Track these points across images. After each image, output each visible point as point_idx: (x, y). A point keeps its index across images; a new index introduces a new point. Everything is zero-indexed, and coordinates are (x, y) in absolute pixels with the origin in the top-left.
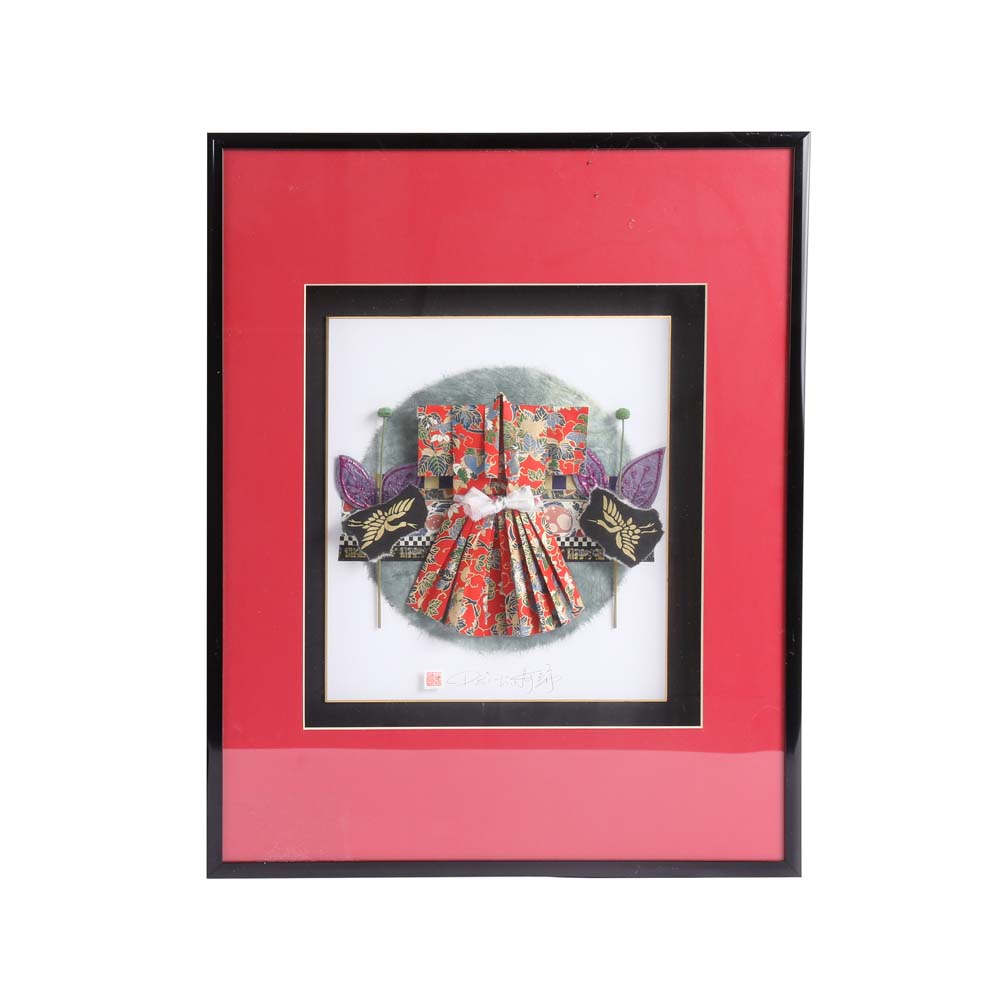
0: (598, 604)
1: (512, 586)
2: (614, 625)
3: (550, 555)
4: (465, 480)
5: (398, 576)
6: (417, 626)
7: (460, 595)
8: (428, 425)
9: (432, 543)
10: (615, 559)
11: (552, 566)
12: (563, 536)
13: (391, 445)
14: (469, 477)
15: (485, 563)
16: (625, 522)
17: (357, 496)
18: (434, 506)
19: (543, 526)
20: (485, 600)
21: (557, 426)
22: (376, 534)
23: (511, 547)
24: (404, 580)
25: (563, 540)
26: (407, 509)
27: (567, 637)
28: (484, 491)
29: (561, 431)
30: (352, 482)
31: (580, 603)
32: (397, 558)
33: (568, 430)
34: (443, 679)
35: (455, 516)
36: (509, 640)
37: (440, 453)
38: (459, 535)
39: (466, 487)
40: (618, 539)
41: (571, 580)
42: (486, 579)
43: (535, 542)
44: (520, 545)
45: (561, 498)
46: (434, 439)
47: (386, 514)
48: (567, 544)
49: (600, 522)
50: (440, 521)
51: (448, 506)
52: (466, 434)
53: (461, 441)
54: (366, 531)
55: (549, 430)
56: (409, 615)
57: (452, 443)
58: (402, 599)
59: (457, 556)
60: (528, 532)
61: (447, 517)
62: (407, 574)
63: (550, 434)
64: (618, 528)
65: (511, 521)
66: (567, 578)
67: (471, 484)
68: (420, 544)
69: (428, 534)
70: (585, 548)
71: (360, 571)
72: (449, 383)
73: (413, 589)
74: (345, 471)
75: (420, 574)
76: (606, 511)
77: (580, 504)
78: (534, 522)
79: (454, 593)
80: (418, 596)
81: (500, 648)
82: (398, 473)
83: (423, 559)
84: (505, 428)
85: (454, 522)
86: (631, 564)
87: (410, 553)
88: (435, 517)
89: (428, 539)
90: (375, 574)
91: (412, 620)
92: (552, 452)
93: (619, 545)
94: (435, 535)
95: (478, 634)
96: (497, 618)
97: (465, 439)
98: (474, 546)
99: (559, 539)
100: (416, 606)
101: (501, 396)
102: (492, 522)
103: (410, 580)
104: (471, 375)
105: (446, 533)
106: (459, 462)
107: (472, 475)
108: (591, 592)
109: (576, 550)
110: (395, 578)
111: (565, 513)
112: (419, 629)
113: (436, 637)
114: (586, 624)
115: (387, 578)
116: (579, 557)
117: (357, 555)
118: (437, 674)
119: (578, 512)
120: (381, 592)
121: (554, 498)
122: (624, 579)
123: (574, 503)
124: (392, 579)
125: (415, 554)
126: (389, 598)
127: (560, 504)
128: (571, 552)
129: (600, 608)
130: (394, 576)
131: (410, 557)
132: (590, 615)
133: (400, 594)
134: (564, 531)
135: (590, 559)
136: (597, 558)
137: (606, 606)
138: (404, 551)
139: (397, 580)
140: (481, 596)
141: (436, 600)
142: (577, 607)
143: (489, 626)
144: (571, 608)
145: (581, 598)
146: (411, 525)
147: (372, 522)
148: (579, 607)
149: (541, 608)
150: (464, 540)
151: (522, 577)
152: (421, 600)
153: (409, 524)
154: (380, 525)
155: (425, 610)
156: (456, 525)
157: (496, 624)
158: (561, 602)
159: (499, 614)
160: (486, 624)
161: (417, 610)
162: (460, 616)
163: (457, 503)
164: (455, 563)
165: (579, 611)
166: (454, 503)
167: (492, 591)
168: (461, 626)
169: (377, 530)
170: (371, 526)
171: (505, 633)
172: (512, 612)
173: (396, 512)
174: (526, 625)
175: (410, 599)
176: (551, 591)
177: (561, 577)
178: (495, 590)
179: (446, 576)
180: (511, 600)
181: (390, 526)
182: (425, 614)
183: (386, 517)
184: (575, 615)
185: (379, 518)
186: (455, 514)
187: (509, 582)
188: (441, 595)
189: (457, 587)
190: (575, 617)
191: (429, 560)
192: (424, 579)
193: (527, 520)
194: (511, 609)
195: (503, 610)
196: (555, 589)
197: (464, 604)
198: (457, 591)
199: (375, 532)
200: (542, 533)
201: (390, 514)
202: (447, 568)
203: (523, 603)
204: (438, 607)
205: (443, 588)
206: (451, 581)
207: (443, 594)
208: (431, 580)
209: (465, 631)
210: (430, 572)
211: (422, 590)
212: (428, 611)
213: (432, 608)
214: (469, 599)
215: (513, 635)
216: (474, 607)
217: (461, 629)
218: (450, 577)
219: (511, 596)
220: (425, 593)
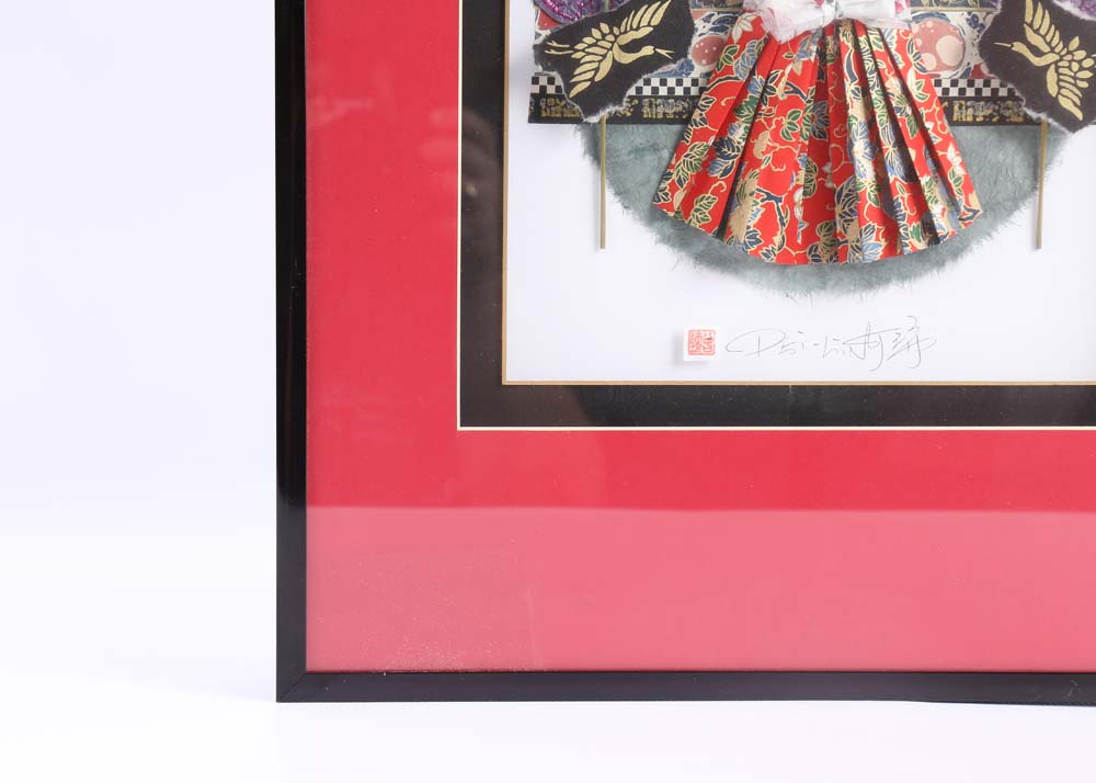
0: (1008, 204)
1: (849, 170)
2: (1037, 244)
3: (923, 111)
5: (638, 152)
6: (673, 245)
7: (752, 184)
9: (702, 90)
10: (1043, 116)
11: (924, 131)
12: (946, 77)
15: (798, 126)
16: (1066, 45)
18: (707, 20)
19: (910, 56)
20: (799, 196)
23: (849, 95)
24: (650, 158)
25: (946, 84)
26: (656, 21)
27: (949, 266)
31: (975, 203)
32: (636, 118)
34: (718, 343)
35: (746, 37)
36: (841, 272)
38: (752, 73)
40: (1051, 77)
41: (959, 159)
42: (801, 158)
43: (893, 84)
44: (865, 90)
45: (945, 4)
47: (616, 30)
48: (954, 92)
49: (1018, 47)
50: (718, 50)
51: (733, 21)
54: (577, 63)
56: (658, 224)
58: (646, 194)
59: (747, 112)
60: (882, 65)
61: (730, 40)
62: (655, 148)
64: (1051, 58)
65: (850, 45)
66: (951, 155)
68: (679, 91)
69: (695, 74)
70: (987, 100)
71: (568, 141)
73: (665, 176)
75: (679, 149)
76: (1031, 25)
77: (981, 15)
78: (893, 48)
79: (740, 183)
80: (674, 189)
81: (823, 286)
83: (684, 119)
85: (742, 48)
86: (1073, 125)
87: (660, 110)
88: (708, 42)
89: (695, 82)
90: (595, 150)
91: (660, 232)
93: (1052, 89)
94: (707, 75)
95: (784, 261)
96: (821, 233)
98: (780, 91)
99: (938, 83)
100: (670, 207)
102: (814, 48)
103: (660, 158)
105: (729, 70)
108: (995, 182)
109: (969, 103)
110: (632, 156)
111: (951, 34)
112: (676, 250)
113: (707, 266)
114: (984, 242)
115: (618, 156)
116: (975, 117)
117: (562, 113)
118: (708, 333)
119: (975, 31)
120: (607, 182)
121: (931, 5)
122: (1058, 158)
123: (969, 13)
124: (626, 158)
125: (670, 112)
126: (621, 193)
127: (942, 16)
128: (960, 108)
129: (1010, 212)
130: (630, 153)
131: (660, 116)
132: (993, 226)
133: (643, 185)
134: (949, 68)
135: (995, 120)
136: (1009, 117)
137: (1023, 208)
138: (650, 105)
139: (637, 159)
140: (791, 188)
141: (707, 196)
142: (969, 210)
143: (804, 246)
144: (958, 210)
145: (977, 194)
146: (663, 52)
147: (590, 46)
148: (972, 210)
149: (902, 207)
150: (761, 81)
151: (868, 150)
152: (680, 196)
153: (659, 50)
154: (604, 52)
155: (687, 214)
156: (747, 54)
157: (818, 243)
158: (939, 198)
159: (824, 223)
160: (799, 241)
161: (671, 214)
162: (751, 224)
163: (750, 11)
164: (744, 125)
165: (971, 218)
166: (744, 12)
167: (812, 180)
168: (752, 243)
169: (600, 61)
170: (589, 54)
171: (834, 259)
172: (848, 218)
173: (635, 26)
174: (873, 241)
175: (660, 194)
176: (922, 176)
177: (940, 153)
178: (817, 178)
179: (726, 150)
180: (847, 196)
181: (623, 54)
182: (687, 222)
183: (616, 37)
184: (965, 225)
185: (603, 39)
186: (745, 34)
187: (843, 162)
188: (716, 185)
189: (747, 170)
190: (963, 227)
191: (695, 121)
192: (686, 156)
193: (881, 44)
194: (845, 213)
195: (832, 215)
196: (929, 174)
197: (759, 201)
198: (747, 178)
199: (595, 65)
200: (907, 67)
201: (623, 29)
202: (729, 135)
203: (868, 199)
204: (711, 208)
205: (721, 172)
206: (735, 159)
207: (720, 185)
208: (698, 157)
209: (760, 252)
210: (697, 143)
211: (682, 176)
212: (691, 217)
213: (700, 210)
214: (767, 193)
215: (848, 261)
216: (778, 207)
217: (753, 249)
218: (733, 151)
219: (848, 187)
220: (687, 182)
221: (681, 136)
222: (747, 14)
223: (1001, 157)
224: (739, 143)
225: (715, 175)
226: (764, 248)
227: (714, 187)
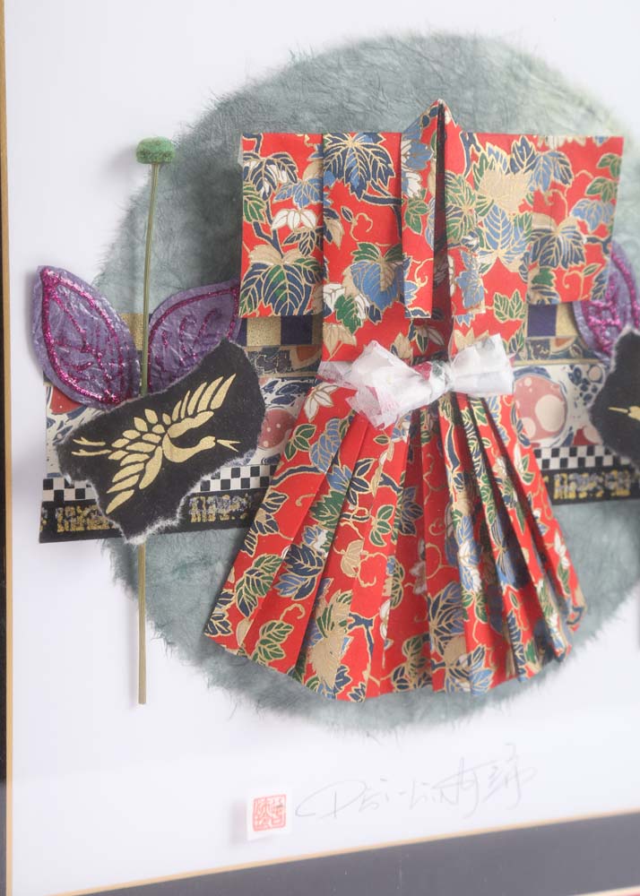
0: (613, 595)
1: (452, 575)
3: (531, 495)
4: (352, 324)
5: (184, 568)
6: (229, 687)
8: (267, 185)
9: (265, 482)
11: (530, 519)
12: (546, 445)
13: (168, 237)
14: (362, 316)
15: (384, 524)
17: (87, 373)
18: (269, 389)
19: (515, 427)
20: (385, 610)
21: (554, 185)
22: (142, 473)
23: (452, 484)
24: (199, 577)
25: (546, 454)
26: (217, 403)
28: (394, 351)
29: (563, 197)
30: (73, 337)
31: (580, 599)
32: (185, 525)
33: (575, 195)
34: (289, 811)
35: (323, 414)
37: (293, 257)
38: (335, 461)
39: (352, 340)
41: (565, 548)
42: (390, 563)
43: (499, 467)
45: (545, 357)
46: (279, 221)
47: (166, 419)
48: (555, 464)
49: (636, 413)
51: (305, 389)
52: (357, 207)
53: (346, 226)
54: (117, 466)
55: (538, 195)
56: (210, 662)
57: (322, 230)
58: (195, 624)
59: (330, 512)
61: (302, 416)
62: (206, 562)
63: (538, 204)
65: (449, 420)
66: (558, 547)
67: (366, 336)
68: (236, 485)
69: (256, 460)
70: (590, 471)
71: (92, 563)
72: (304, 75)
73: (219, 598)
74: (56, 310)
75: (236, 560)
77: (583, 368)
78: (498, 420)
79: (323, 605)
81: (410, 718)
82: (185, 310)
83: (244, 521)
84: (450, 193)
85: (321, 429)
87: (213, 510)
89: (255, 471)
90: (130, 571)
91: (213, 672)
92: (542, 248)
94: (271, 460)
96: (408, 652)
97: (354, 222)
98: (373, 486)
99: (538, 454)
101: (441, 110)
102: (408, 425)
103: (213, 574)
104: (354, 54)
105: (303, 458)
106: (338, 278)
107: (370, 311)
108: (600, 571)
109: (571, 476)
110: (177, 575)
111: (552, 392)
112: (233, 693)
113: (272, 708)
114: (588, 643)
115: (160, 577)
116: (577, 493)
117: (85, 526)
118: (277, 799)
119: (578, 387)
120: (146, 613)
121: (529, 358)
123: (572, 367)
124: (170, 579)
125: (225, 512)
126: (165, 626)
127: (542, 371)
128: (562, 483)
129: (615, 606)
130: (174, 572)
131: (212, 519)
132: (598, 625)
133: (189, 612)
134: (549, 435)
135: (599, 495)
136: (614, 491)
138: (200, 506)
139: (183, 578)
141: (278, 623)
142: (576, 610)
143: (388, 670)
144: (567, 613)
145: (581, 587)
146: (226, 443)
147: (133, 442)
148: (578, 610)
149: (517, 623)
150: (347, 473)
151: (474, 552)
152: (244, 628)
153: (220, 441)
154: (152, 448)
155: (251, 649)
156: (328, 438)
157: (403, 665)
158: (553, 604)
159: (411, 639)
160: (383, 664)
161: (235, 652)
163: (329, 381)
164: (326, 531)
165: (578, 619)
166: (321, 380)
167: (397, 586)
168: (340, 685)
169: (146, 462)
170: (131, 452)
171: (423, 682)
172: (445, 635)
173: (190, 412)
174: (482, 668)
175: (215, 623)
176: (537, 582)
177: (548, 546)
178: (404, 583)
179: (302, 562)
180: (444, 607)
181: (176, 449)
182: (250, 658)
183: (167, 427)
184: (574, 629)
185: (150, 431)
186: (322, 409)
187: (440, 567)
188: (290, 609)
189: (333, 591)
190: (572, 633)
191: (260, 525)
192: (251, 572)
193: (484, 416)
194: (442, 629)
195: (424, 631)
198: (332, 600)
199: (139, 467)
200: (513, 443)
201: (175, 417)
202: (304, 542)
203: (476, 616)
204: (284, 640)
205: (297, 591)
206: (316, 576)
207: (296, 609)
208: (267, 575)
209: (348, 694)
210: (265, 555)
211: (246, 601)
212: (256, 650)
213: (269, 642)
214: (355, 617)
215: (445, 688)
216: (368, 632)
217: (341, 691)
218: (312, 564)
219: (444, 597)
220: (254, 608)
221: (239, 544)
222: (325, 384)
223: (605, 539)
224: (320, 554)
225: (288, 595)
226: (353, 688)
227: (288, 612)
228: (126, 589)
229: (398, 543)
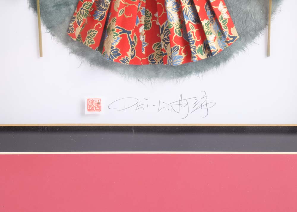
0: (252, 33)
1: (166, 16)
2: (268, 54)
5: (58, 6)
6: (78, 55)
20: (142, 29)
27: (222, 65)
31: (234, 33)
34: (103, 105)
36: (166, 69)
41: (226, 10)
42: (142, 10)
56: (70, 44)
58: (63, 28)
62: (67, 4)
66: (221, 8)
73: (73, 19)
75: (78, 5)
79: (109, 24)
80: (76, 26)
81: (157, 76)
91: (71, 48)
96: (155, 48)
100: (74, 35)
103: (70, 9)
108: (246, 22)
110: (55, 8)
112: (80, 57)
113: (97, 65)
114: (240, 52)
115: (48, 8)
118: (97, 100)
120: (41, 22)
122: (279, 9)
124: (52, 9)
126: (50, 27)
129: (253, 37)
130: (53, 7)
132: (244, 44)
133: (61, 23)
137: (260, 35)
139: (57, 10)
140: (137, 26)
141: (93, 30)
142: (231, 37)
143: (146, 55)
144: (225, 37)
145: (236, 27)
148: (232, 37)
149: (193, 37)
151: (175, 6)
152: (78, 30)
155: (84, 40)
157: (153, 54)
158: (213, 31)
159: (156, 43)
160: (144, 53)
161: (75, 40)
162: (114, 46)
165: (232, 41)
167: (149, 21)
168: (115, 56)
171: (162, 62)
172: (167, 41)
174: (178, 55)
175: (70, 28)
176: (203, 20)
177: (214, 7)
178: (152, 20)
179: (102, 6)
180: (166, 30)
182: (84, 43)
184: (229, 45)
187: (163, 12)
188: (97, 24)
189: (111, 17)
190: (227, 46)
192: (82, 9)
194: (165, 39)
195: (159, 39)
196: (207, 18)
197: (118, 33)
198: (111, 21)
203: (175, 32)
204: (95, 36)
205: (99, 18)
206: (106, 11)
207: (99, 24)
208: (87, 10)
209: (120, 60)
210: (86, 2)
211: (79, 20)
212: (86, 41)
213: (90, 37)
214: (123, 29)
215: (167, 64)
216: (129, 36)
217: (116, 59)
218: (105, 7)
219: (165, 26)
220: (82, 23)
223: (248, 8)
224: (107, 2)
225: (97, 19)
226: (122, 58)
227: (96, 26)
228: (34, 12)
229: (146, 2)
